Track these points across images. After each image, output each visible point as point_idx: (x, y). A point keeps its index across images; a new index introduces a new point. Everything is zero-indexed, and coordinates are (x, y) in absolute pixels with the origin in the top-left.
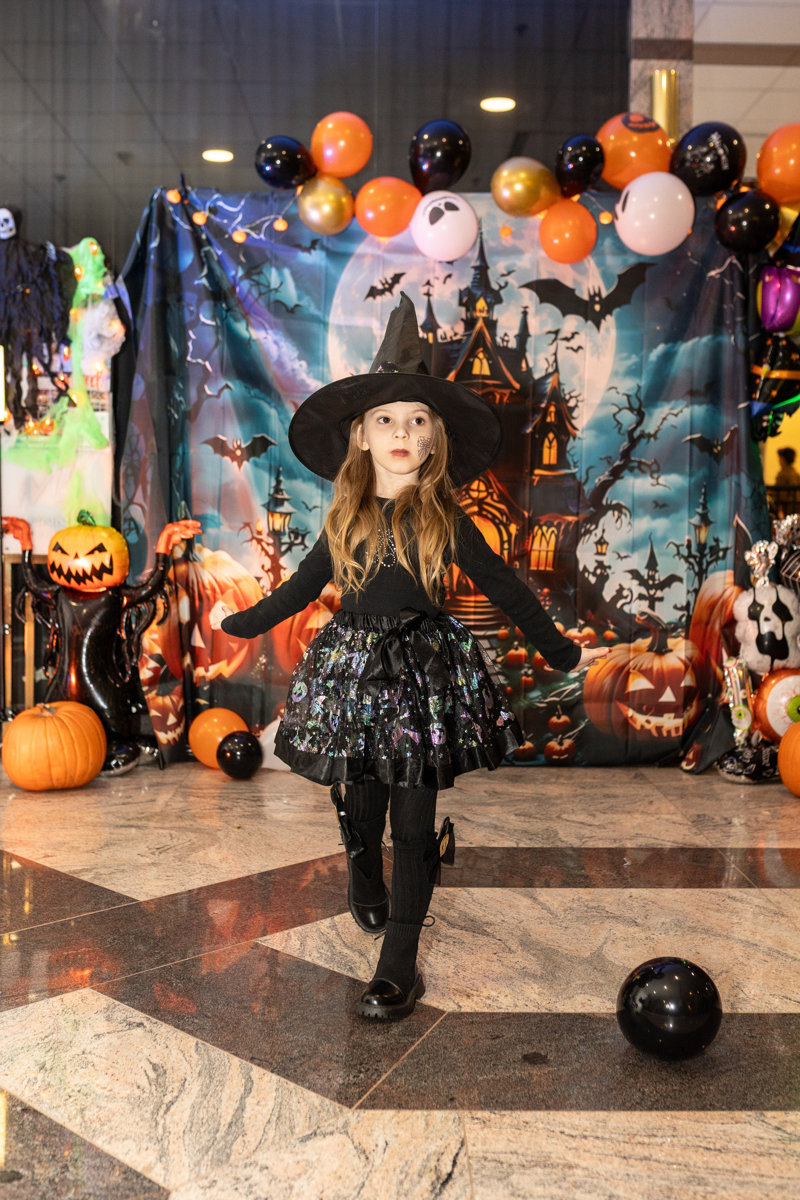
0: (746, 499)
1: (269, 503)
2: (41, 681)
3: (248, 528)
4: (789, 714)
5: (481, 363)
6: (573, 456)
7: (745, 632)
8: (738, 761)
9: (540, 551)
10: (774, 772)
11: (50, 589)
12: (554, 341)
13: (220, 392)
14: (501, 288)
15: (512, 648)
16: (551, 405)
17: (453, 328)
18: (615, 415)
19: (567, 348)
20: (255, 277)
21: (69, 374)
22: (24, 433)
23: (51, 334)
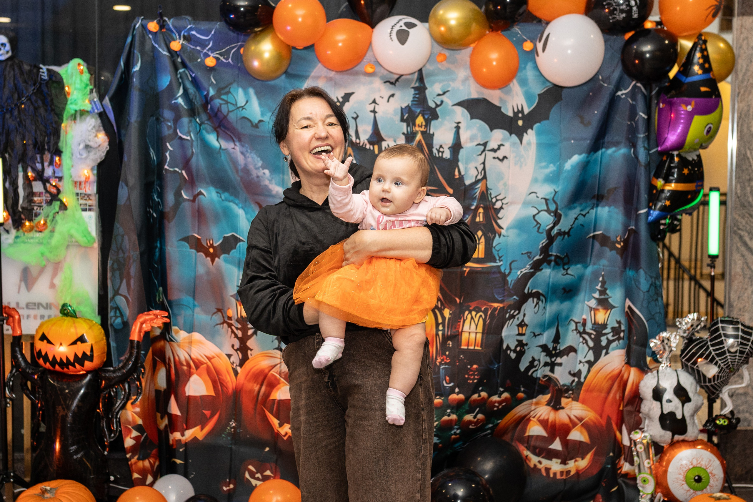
3: (220, 313)
4: (686, 480)
6: (498, 251)
9: (470, 333)
12: (482, 152)
13: (195, 197)
14: (437, 106)
15: (446, 415)
16: (480, 207)
17: (395, 141)
18: (534, 216)
19: (494, 158)
20: (224, 97)
21: (60, 179)
22: (21, 231)
23: (44, 146)
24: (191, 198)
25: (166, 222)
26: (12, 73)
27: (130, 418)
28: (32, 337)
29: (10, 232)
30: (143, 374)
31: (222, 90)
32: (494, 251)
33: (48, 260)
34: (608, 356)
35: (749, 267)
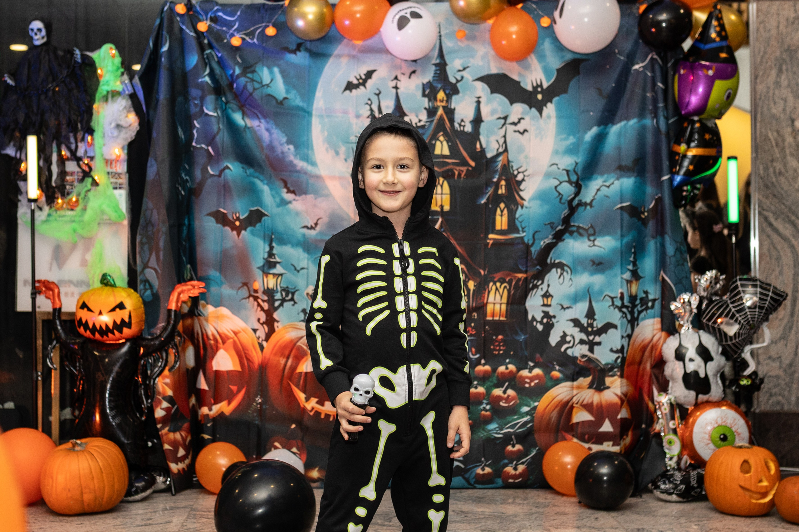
0: (670, 257)
1: (263, 266)
2: (65, 420)
3: (245, 288)
4: (712, 440)
5: (442, 144)
6: (521, 222)
7: (673, 370)
8: (670, 482)
9: (494, 304)
10: (701, 491)
11: (78, 341)
12: (503, 126)
13: (221, 172)
14: (458, 81)
15: (473, 387)
16: (502, 179)
17: (417, 116)
18: (556, 187)
19: (515, 131)
20: (249, 75)
21: (92, 158)
22: (53, 209)
23: (77, 125)
24: (217, 174)
25: (194, 198)
26: (47, 57)
27: (161, 389)
29: (43, 209)
31: (248, 68)
32: (517, 223)
33: (80, 236)
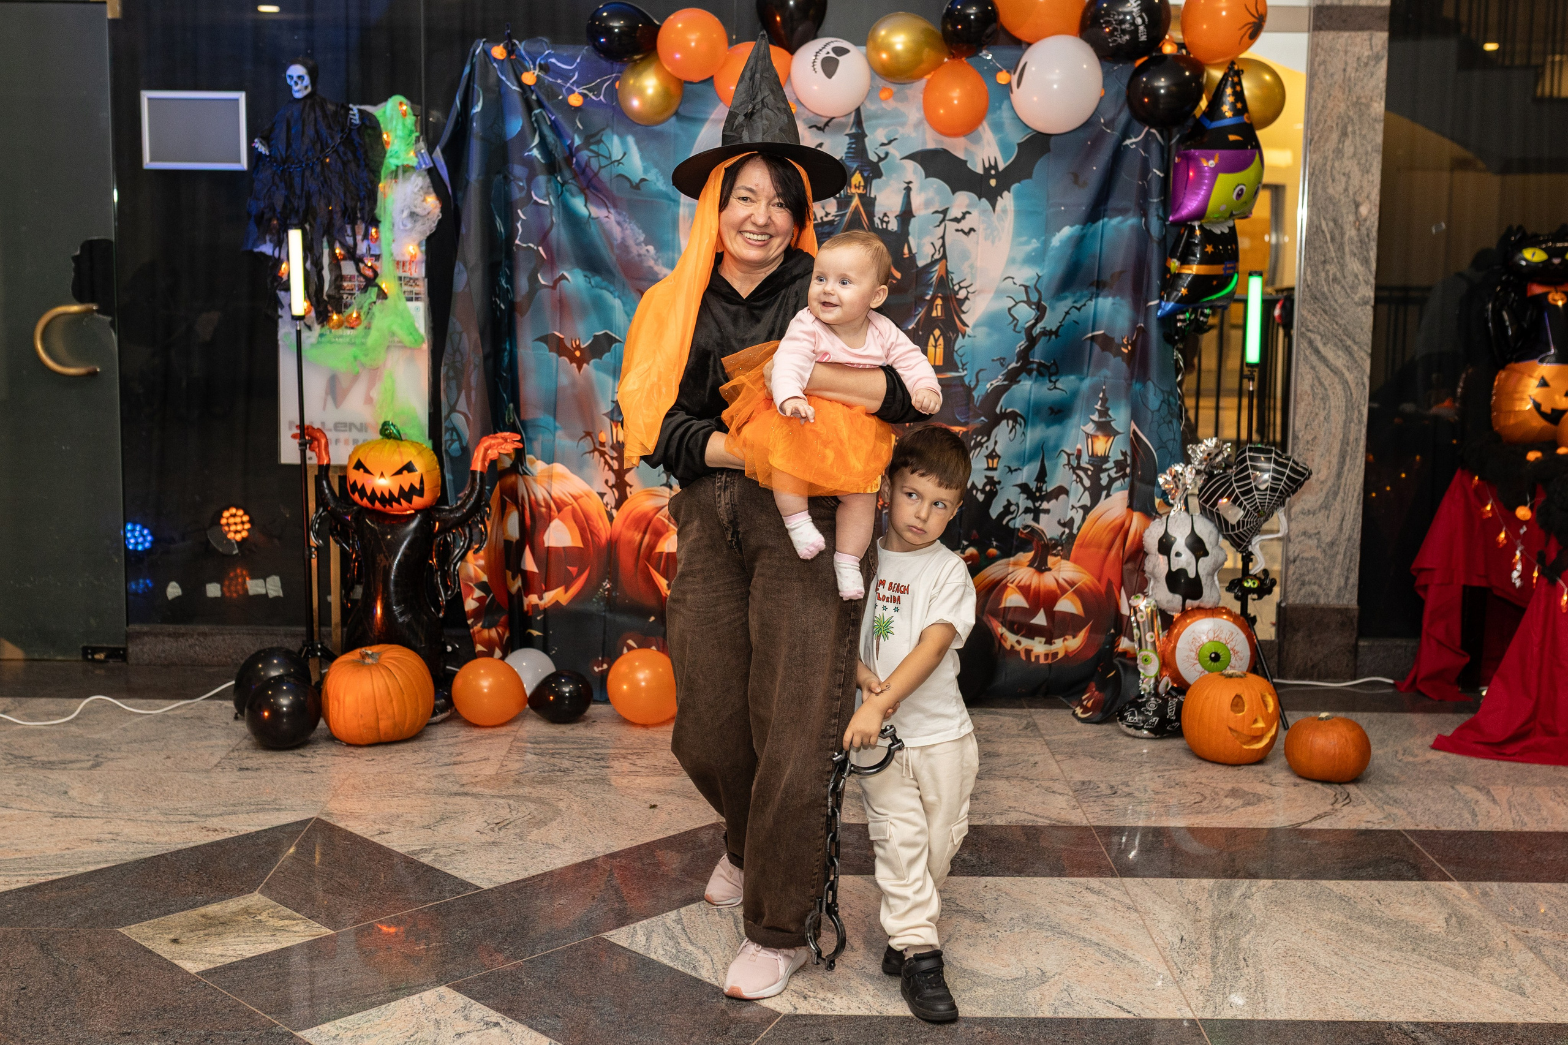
3: (589, 437)
4: (1200, 657)
6: (961, 356)
7: (1154, 566)
8: (1140, 712)
10: (1179, 725)
12: (941, 222)
13: (556, 282)
14: (881, 159)
16: (938, 297)
18: (1010, 309)
19: (957, 230)
20: (594, 147)
21: (377, 257)
22: (327, 327)
23: (356, 213)
24: (551, 284)
25: (518, 315)
26: (312, 115)
27: (472, 572)
28: (343, 468)
29: (313, 330)
30: (489, 515)
31: (592, 138)
32: (955, 357)
33: (363, 365)
34: (1109, 499)
35: (1321, 383)
